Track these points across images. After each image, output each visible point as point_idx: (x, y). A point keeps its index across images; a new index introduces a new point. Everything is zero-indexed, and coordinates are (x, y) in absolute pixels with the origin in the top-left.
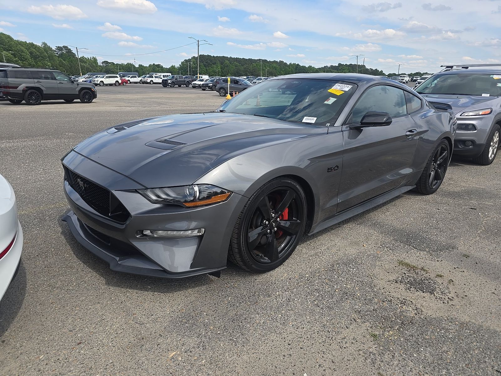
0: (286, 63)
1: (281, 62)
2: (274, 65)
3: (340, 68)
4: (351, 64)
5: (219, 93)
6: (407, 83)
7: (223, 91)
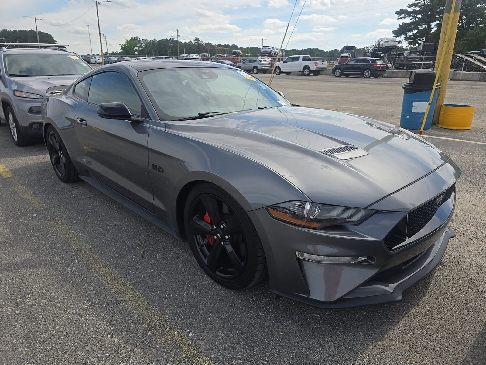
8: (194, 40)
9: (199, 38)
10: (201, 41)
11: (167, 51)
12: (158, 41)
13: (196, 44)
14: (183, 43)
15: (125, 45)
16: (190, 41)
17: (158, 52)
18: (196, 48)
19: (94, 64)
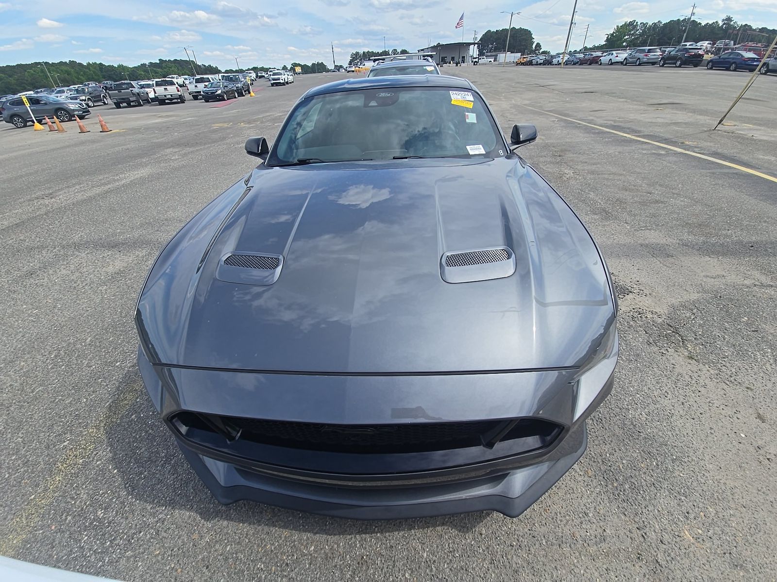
0: (80, 64)
1: (72, 63)
2: (64, 68)
3: (164, 65)
4: (176, 60)
5: (13, 124)
6: (256, 80)
7: (19, 120)
8: (723, 20)
9: (732, 18)
10: (734, 21)
11: (670, 39)
12: (663, 23)
13: (724, 26)
14: (703, 25)
15: (612, 35)
16: (715, 21)
17: (656, 41)
18: (721, 32)
19: (556, 65)
